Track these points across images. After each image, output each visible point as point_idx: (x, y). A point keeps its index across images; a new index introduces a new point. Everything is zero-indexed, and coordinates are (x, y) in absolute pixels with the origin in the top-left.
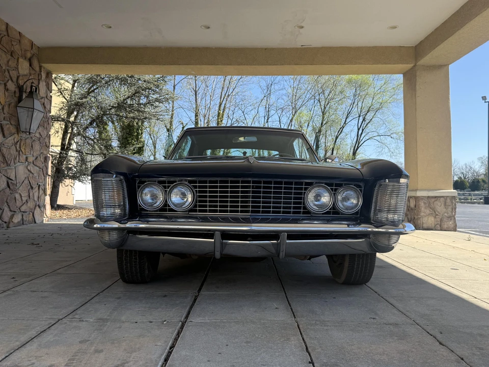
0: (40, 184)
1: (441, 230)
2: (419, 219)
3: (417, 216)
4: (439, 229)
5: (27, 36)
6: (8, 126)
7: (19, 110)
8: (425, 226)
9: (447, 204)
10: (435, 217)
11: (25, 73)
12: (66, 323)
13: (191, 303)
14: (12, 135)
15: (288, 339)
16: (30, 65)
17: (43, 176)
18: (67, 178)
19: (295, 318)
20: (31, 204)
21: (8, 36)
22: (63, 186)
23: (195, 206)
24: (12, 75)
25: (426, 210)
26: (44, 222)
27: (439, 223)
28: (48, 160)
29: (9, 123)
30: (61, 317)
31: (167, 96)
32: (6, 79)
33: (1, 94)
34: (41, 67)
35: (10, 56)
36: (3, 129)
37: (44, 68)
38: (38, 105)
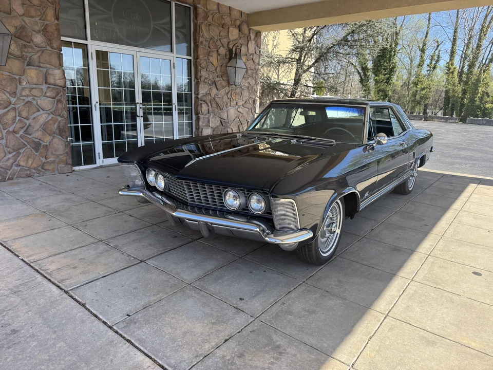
0: (249, 120)
5: (235, 8)
6: (220, 82)
7: (229, 69)
11: (235, 38)
14: (223, 87)
16: (240, 31)
17: (251, 115)
21: (219, 13)
24: (223, 43)
28: (256, 102)
29: (221, 79)
32: (219, 47)
33: (214, 59)
34: (250, 30)
35: (221, 28)
36: (215, 84)
37: (253, 30)
38: (240, 63)
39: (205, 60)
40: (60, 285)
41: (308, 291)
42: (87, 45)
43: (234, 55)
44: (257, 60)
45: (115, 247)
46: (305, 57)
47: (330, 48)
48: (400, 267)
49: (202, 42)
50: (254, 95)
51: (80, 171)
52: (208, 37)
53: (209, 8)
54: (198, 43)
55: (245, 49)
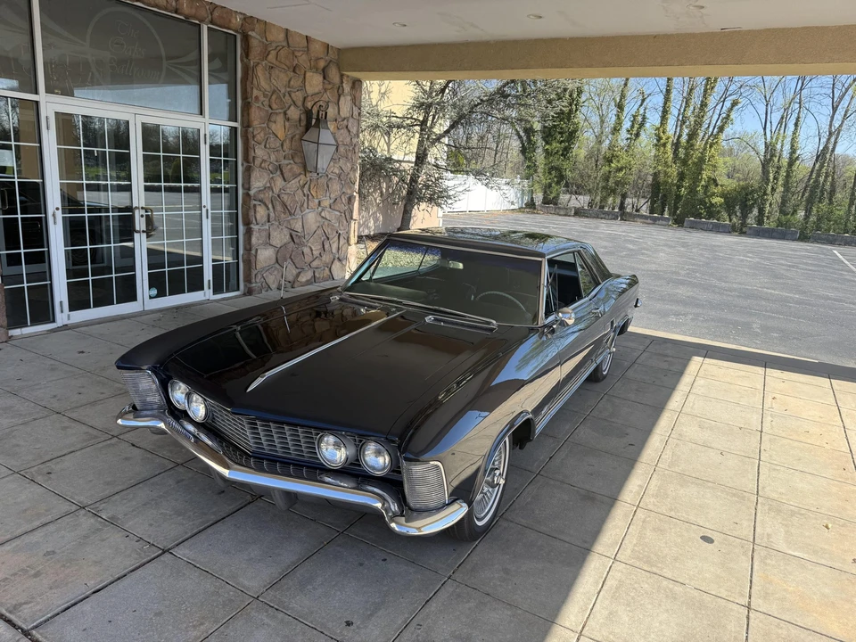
0: (341, 232)
5: (317, 38)
6: (289, 167)
7: (305, 144)
11: (317, 90)
12: (79, 515)
14: (295, 176)
16: (324, 78)
17: (345, 222)
19: (269, 588)
21: (289, 46)
24: (295, 99)
28: (353, 201)
29: (292, 162)
30: (89, 503)
32: (287, 105)
33: (279, 127)
34: (342, 76)
35: (292, 74)
36: (281, 171)
37: (348, 76)
38: (326, 136)
39: (263, 129)
40: (12, 617)
41: (459, 596)
42: (37, 103)
43: (314, 121)
44: (355, 129)
45: (112, 522)
46: (434, 118)
47: (476, 106)
48: (596, 534)
49: (257, 98)
50: (350, 188)
51: (23, 337)
52: (268, 89)
53: (270, 38)
54: (250, 100)
55: (334, 109)
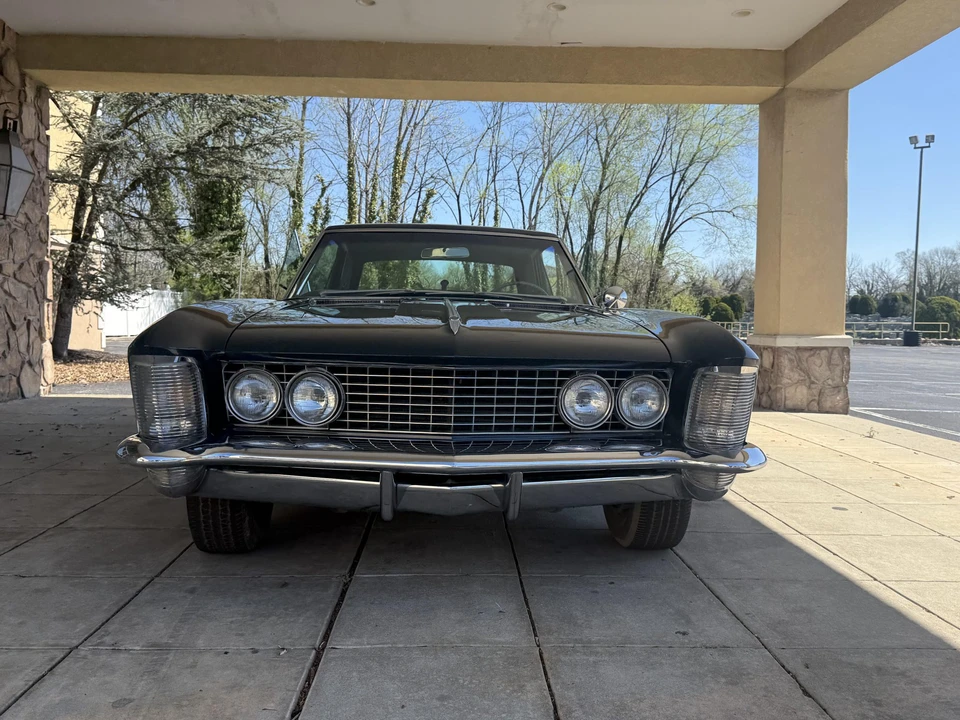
0: (31, 318)
1: (820, 412)
2: (777, 390)
3: (776, 384)
4: (816, 409)
8: (789, 403)
9: (832, 362)
10: (809, 388)
12: (85, 657)
13: (336, 601)
15: (522, 687)
17: (36, 303)
18: (88, 297)
19: (536, 635)
20: (13, 360)
22: (80, 312)
23: (343, 416)
25: (791, 374)
26: (42, 394)
27: (817, 398)
28: (45, 269)
30: (75, 642)
31: (288, 131)
34: (23, 76)
37: (30, 77)
38: (19, 158)
44: (43, 158)
